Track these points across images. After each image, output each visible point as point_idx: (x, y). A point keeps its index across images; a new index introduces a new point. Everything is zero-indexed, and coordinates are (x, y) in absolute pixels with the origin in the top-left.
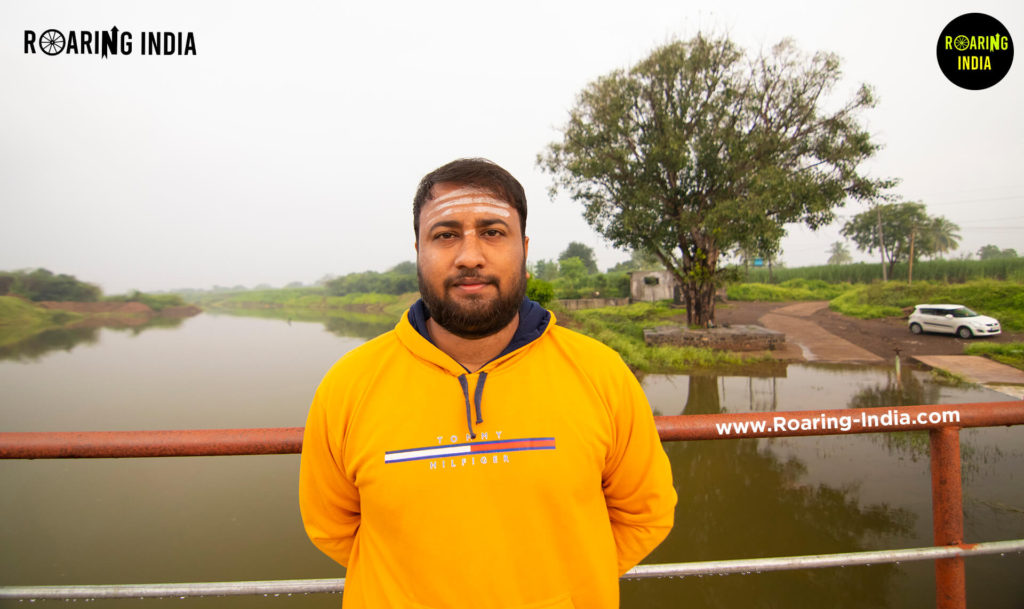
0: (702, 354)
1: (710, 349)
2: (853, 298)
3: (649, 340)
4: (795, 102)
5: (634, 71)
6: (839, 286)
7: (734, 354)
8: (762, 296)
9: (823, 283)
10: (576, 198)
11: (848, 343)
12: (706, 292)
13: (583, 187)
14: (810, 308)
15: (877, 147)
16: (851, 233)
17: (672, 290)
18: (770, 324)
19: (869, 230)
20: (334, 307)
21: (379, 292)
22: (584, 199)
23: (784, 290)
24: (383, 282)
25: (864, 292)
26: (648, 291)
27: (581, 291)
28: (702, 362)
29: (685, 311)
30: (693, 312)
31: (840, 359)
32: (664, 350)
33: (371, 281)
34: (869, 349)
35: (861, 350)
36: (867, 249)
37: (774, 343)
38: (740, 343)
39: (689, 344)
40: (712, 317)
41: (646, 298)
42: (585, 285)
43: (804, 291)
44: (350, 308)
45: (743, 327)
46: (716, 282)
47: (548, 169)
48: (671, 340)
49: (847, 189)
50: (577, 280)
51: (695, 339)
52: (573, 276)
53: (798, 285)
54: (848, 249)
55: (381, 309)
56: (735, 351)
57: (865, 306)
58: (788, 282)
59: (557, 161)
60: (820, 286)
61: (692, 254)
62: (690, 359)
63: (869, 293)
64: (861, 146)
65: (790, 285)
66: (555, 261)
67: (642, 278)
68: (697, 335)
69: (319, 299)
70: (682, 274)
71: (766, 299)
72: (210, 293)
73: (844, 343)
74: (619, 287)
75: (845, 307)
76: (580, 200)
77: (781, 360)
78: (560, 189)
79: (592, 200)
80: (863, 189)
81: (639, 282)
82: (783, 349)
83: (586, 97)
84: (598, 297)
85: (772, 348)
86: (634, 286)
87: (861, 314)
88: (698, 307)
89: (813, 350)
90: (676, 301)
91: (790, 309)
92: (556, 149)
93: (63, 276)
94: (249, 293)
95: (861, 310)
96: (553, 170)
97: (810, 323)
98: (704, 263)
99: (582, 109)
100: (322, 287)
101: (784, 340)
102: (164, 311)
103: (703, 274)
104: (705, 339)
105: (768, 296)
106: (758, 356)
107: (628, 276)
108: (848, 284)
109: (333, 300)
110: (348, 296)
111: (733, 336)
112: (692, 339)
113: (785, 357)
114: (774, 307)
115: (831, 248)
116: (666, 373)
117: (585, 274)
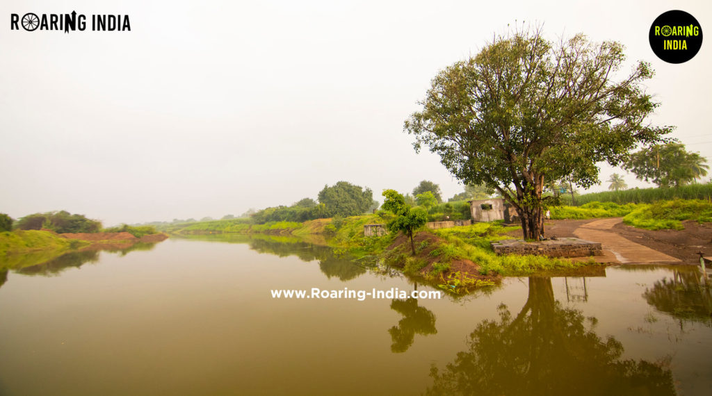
0: (542, 260)
1: (546, 257)
2: (640, 214)
3: (499, 251)
4: (590, 76)
5: (471, 62)
6: (626, 206)
7: (566, 260)
8: (569, 216)
9: (614, 204)
10: (433, 150)
11: (649, 249)
12: (536, 214)
13: (438, 143)
14: (610, 223)
15: (654, 105)
16: (630, 167)
17: (502, 213)
18: (583, 236)
19: (644, 164)
20: (257, 232)
21: (288, 220)
22: (440, 151)
23: (586, 210)
24: (291, 213)
25: (648, 209)
26: (484, 214)
27: (434, 216)
28: (543, 266)
29: (520, 227)
30: (528, 229)
31: (648, 261)
32: (512, 258)
33: (283, 213)
34: (666, 253)
35: (661, 254)
36: (644, 178)
37: (593, 250)
38: (568, 251)
39: (529, 253)
40: (542, 232)
41: (484, 220)
42: (436, 212)
43: (601, 211)
44: (268, 232)
45: (565, 239)
46: (542, 205)
47: (413, 132)
48: (515, 250)
49: (635, 136)
50: (430, 208)
51: (533, 250)
52: (427, 205)
53: (595, 207)
54: (623, 179)
55: (290, 232)
56: (567, 257)
57: (652, 221)
58: (588, 204)
59: (419, 125)
60: (612, 207)
61: (523, 187)
62: (533, 264)
63: (652, 210)
64: (644, 105)
65: (590, 207)
66: (411, 195)
67: (479, 205)
68: (534, 246)
69: (247, 226)
70: (516, 201)
71: (573, 218)
72: (171, 224)
73: (645, 249)
74: (462, 212)
75: (636, 221)
76: (436, 152)
77: (602, 263)
78: (422, 144)
79: (446, 151)
80: (646, 135)
81: (477, 208)
82: (600, 255)
83: (439, 81)
84: (448, 220)
85: (592, 254)
86: (474, 211)
87: (650, 226)
88: (532, 226)
89: (623, 255)
90: (507, 221)
91: (594, 224)
92: (418, 117)
93: (76, 215)
94: (198, 224)
95: (650, 224)
96: (416, 131)
97: (614, 234)
98: (533, 193)
99: (436, 89)
100: (248, 218)
101: (601, 248)
102: (142, 238)
103: (533, 200)
104: (541, 249)
105: (574, 215)
106: (585, 260)
107: (468, 204)
108: (633, 204)
109: (256, 227)
110: (266, 224)
111: (561, 246)
112: (531, 249)
113: (605, 261)
114: (581, 223)
115: (610, 179)
116: (518, 276)
117: (435, 204)
